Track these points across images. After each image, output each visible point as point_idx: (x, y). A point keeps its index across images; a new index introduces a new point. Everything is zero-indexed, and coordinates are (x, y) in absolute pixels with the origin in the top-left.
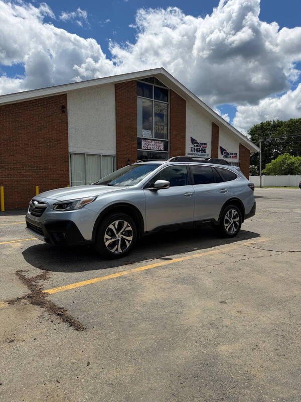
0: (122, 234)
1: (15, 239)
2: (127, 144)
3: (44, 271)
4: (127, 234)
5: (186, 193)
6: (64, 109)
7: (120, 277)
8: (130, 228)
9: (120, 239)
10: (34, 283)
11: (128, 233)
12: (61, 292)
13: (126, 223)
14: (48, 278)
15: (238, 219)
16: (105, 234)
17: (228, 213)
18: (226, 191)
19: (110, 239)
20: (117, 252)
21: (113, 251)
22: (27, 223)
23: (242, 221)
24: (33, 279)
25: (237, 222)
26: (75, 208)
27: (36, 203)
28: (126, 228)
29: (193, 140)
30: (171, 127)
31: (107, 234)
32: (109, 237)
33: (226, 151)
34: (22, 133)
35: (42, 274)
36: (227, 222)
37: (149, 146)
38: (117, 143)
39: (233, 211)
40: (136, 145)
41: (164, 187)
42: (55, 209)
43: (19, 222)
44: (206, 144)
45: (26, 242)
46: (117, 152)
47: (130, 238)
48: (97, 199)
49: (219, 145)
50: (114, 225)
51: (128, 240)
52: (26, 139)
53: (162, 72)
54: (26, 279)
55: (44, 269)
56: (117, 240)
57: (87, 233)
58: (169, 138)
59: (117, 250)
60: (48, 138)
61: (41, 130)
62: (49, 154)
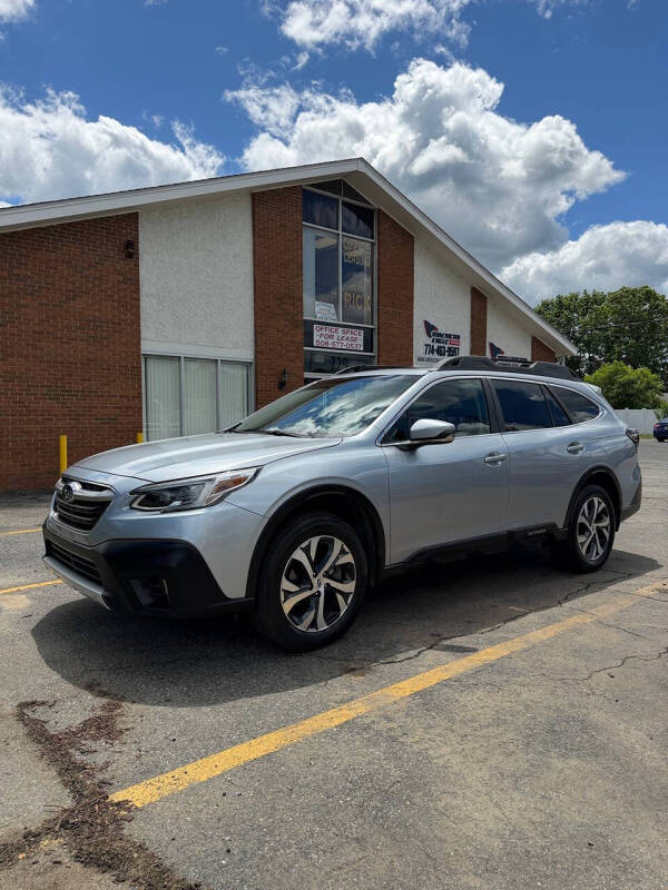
0: (327, 575)
1: (11, 582)
2: (280, 335)
3: (105, 701)
4: (339, 575)
5: (491, 455)
6: (130, 250)
7: (349, 725)
8: (349, 558)
9: (322, 590)
10: (78, 757)
11: (343, 573)
12: (173, 798)
13: (338, 544)
14: (121, 732)
15: (606, 522)
16: (284, 578)
17: (585, 506)
18: (582, 449)
19: (296, 593)
20: (314, 630)
21: (302, 627)
22: (48, 543)
23: (614, 527)
24: (73, 736)
25: (604, 530)
26: (197, 504)
27: (76, 487)
28: (337, 558)
29: (429, 328)
30: (382, 298)
31: (288, 579)
32: (293, 588)
33: (503, 353)
34: (27, 307)
35: (99, 713)
36: (583, 529)
37: (330, 341)
38: (256, 333)
39: (596, 500)
40: (300, 338)
41: (442, 437)
42: (135, 505)
43: (19, 528)
44: (457, 337)
45: (40, 593)
46: (256, 352)
47: (349, 587)
48: (260, 477)
49: (489, 340)
50: (307, 550)
51: (342, 593)
52: (37, 321)
53: (362, 168)
54: (50, 738)
55: (103, 694)
56: (313, 595)
57: (232, 580)
58: (376, 322)
59: (314, 624)
60: (90, 318)
61: (74, 299)
62: (92, 356)
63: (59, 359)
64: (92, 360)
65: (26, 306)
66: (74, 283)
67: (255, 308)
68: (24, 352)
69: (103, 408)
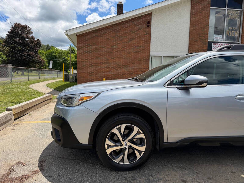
0: (131, 141)
4: (138, 142)
5: (240, 95)
6: (149, 24)
8: (142, 136)
9: (127, 147)
13: (136, 129)
16: (107, 139)
19: (113, 146)
20: (122, 163)
21: (117, 161)
26: (73, 105)
28: (136, 135)
32: (111, 144)
40: (206, 48)
42: (62, 102)
47: (142, 149)
48: (99, 96)
50: (119, 129)
56: (123, 149)
58: (240, 40)
60: (136, 46)
61: (132, 41)
62: (136, 57)
63: (127, 58)
64: (136, 58)
65: (119, 44)
66: (132, 36)
67: (189, 39)
68: (118, 56)
69: (138, 72)
